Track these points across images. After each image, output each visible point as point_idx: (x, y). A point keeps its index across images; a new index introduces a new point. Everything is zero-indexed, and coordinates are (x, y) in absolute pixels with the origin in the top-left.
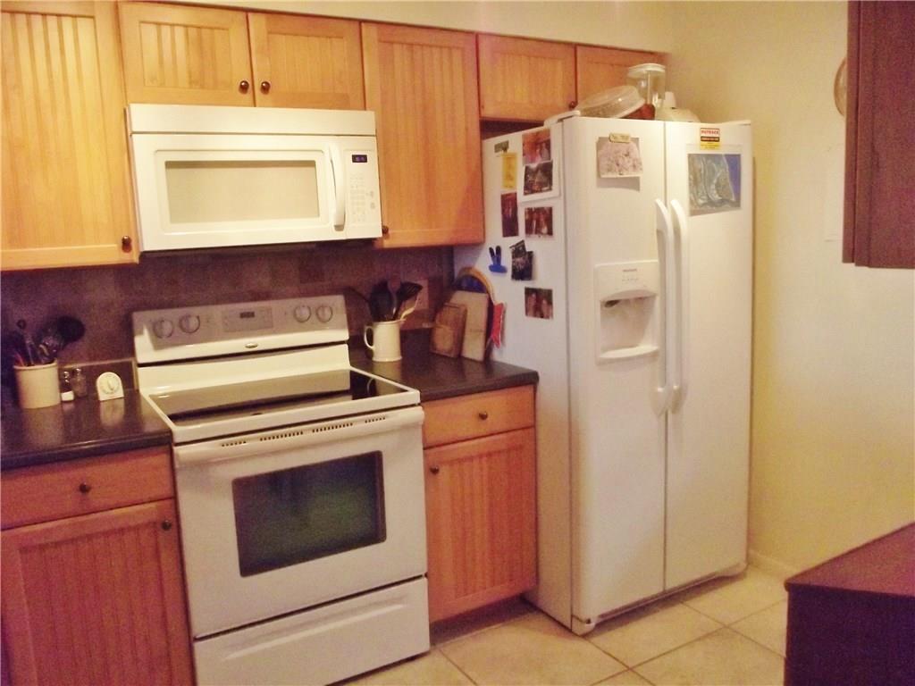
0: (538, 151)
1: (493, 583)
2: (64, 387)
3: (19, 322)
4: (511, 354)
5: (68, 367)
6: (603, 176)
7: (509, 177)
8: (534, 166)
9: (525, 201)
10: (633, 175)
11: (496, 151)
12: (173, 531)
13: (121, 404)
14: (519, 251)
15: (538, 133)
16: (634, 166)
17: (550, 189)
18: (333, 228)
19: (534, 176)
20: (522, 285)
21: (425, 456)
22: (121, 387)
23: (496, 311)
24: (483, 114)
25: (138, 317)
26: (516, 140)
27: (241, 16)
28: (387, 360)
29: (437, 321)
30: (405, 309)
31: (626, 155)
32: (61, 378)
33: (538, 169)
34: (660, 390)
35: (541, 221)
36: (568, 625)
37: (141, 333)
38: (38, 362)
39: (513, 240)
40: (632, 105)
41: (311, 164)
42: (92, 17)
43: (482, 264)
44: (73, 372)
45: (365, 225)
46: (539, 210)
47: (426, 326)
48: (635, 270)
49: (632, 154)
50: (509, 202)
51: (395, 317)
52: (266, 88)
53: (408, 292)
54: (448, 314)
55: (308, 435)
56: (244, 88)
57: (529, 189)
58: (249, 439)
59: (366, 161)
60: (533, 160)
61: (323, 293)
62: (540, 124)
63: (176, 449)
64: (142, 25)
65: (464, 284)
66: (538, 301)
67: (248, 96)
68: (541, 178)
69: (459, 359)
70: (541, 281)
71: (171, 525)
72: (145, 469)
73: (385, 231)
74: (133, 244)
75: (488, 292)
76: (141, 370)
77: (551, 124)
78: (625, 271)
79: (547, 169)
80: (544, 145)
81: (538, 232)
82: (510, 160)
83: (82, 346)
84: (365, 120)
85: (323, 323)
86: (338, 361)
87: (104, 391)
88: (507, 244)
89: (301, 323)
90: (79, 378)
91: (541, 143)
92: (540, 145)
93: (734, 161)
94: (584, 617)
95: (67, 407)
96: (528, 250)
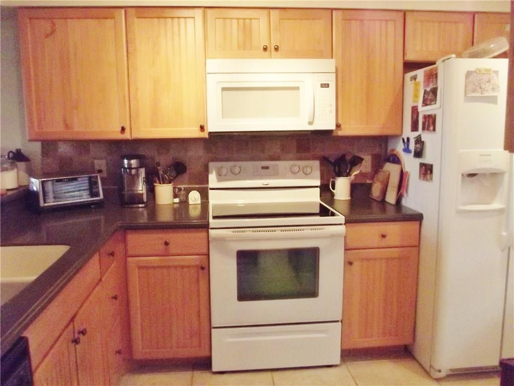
0: (431, 80)
1: (384, 334)
2: (175, 196)
3: (157, 163)
4: (411, 203)
5: (178, 186)
6: (468, 95)
7: (416, 96)
8: (428, 89)
9: (423, 110)
10: (491, 94)
11: (411, 80)
12: (206, 271)
13: (199, 207)
14: (419, 141)
15: (432, 69)
16: (493, 89)
17: (435, 103)
18: (307, 123)
19: (428, 96)
20: (418, 161)
21: (345, 254)
22: (200, 198)
23: (404, 176)
24: (406, 59)
25: (211, 165)
26: (420, 73)
27: (265, 12)
28: (342, 199)
29: (375, 179)
30: (355, 171)
31: (488, 82)
32: (174, 192)
33: (431, 90)
34: (504, 234)
35: (430, 122)
36: (428, 370)
37: (212, 173)
38: (164, 183)
39: (416, 134)
40: (500, 49)
41: (297, 88)
42: (194, 18)
43: (399, 148)
44: (180, 189)
45: (326, 122)
46: (429, 116)
47: (369, 182)
48: (490, 155)
49: (492, 81)
50: (415, 110)
51: (348, 175)
52: (277, 49)
53: (357, 161)
54: (381, 176)
55: (278, 232)
56: (265, 49)
57: (425, 103)
58: (247, 231)
59: (328, 87)
60: (428, 85)
61: (308, 159)
62: (433, 63)
63: (210, 230)
64: (217, 20)
65: (391, 159)
66: (426, 171)
67: (267, 53)
68: (431, 96)
69: (383, 202)
70: (427, 159)
71: (205, 268)
72: (195, 238)
73: (338, 126)
74: (205, 128)
75: (401, 165)
76: (210, 191)
77: (439, 64)
78: (482, 155)
79: (434, 91)
80: (434, 76)
81: (428, 129)
82: (417, 85)
83: (186, 176)
84: (329, 65)
85: (306, 175)
86: (313, 197)
87: (191, 200)
88: (413, 135)
89: (294, 174)
90: (183, 192)
91: (432, 76)
92: (432, 77)
94: (437, 367)
95: (176, 206)
96: (422, 140)
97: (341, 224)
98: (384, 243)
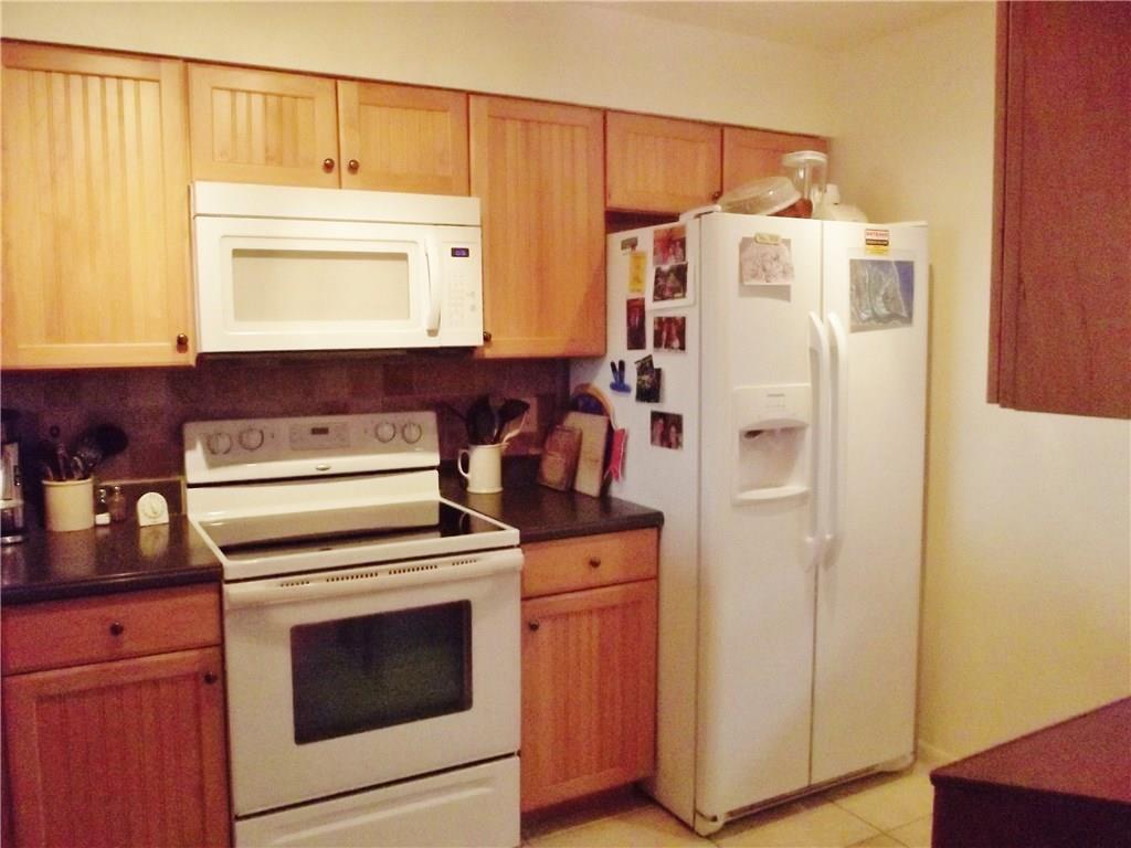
0: (671, 250)
1: (601, 768)
2: (99, 508)
3: (52, 428)
4: (632, 490)
5: (104, 484)
6: (747, 283)
7: (637, 280)
8: (666, 268)
9: (655, 309)
10: (779, 281)
11: (623, 248)
12: (217, 685)
13: (165, 531)
14: (646, 367)
15: (671, 230)
16: (784, 272)
17: (684, 296)
18: (426, 333)
19: (666, 281)
20: (647, 408)
21: (523, 607)
22: (166, 511)
23: (616, 441)
24: (608, 205)
25: (191, 430)
26: (646, 236)
27: (329, 84)
28: (484, 491)
29: (547, 446)
30: (509, 431)
31: (775, 259)
32: (96, 495)
33: (671, 270)
34: (809, 540)
35: (673, 333)
36: (691, 823)
37: (193, 447)
38: (70, 476)
39: (639, 355)
40: (784, 200)
41: (403, 257)
42: (158, 81)
43: (602, 381)
44: (110, 491)
45: (463, 331)
46: (669, 320)
47: (533, 451)
48: (782, 395)
49: (781, 258)
50: (635, 309)
51: (497, 440)
52: (354, 168)
53: (513, 411)
54: (561, 439)
55: (384, 577)
56: (329, 167)
57: (660, 294)
58: (313, 580)
59: (467, 255)
60: (664, 261)
61: (410, 409)
62: (673, 217)
63: (226, 587)
64: (215, 91)
65: (581, 403)
66: (666, 427)
67: (333, 175)
68: (673, 282)
69: (570, 493)
70: (668, 405)
72: (185, 611)
73: (487, 338)
74: (190, 344)
75: (608, 415)
76: (191, 492)
77: (686, 219)
78: (770, 396)
79: (681, 272)
80: (678, 243)
81: (668, 346)
82: (638, 260)
83: (122, 460)
84: (468, 209)
85: (410, 444)
86: (425, 491)
87: (146, 514)
88: (632, 358)
89: (384, 444)
90: (117, 498)
91: (674, 242)
92: (672, 244)
93: (906, 271)
94: (709, 812)
95: (101, 532)
96: (656, 366)
97: (511, 547)
98: (595, 577)
